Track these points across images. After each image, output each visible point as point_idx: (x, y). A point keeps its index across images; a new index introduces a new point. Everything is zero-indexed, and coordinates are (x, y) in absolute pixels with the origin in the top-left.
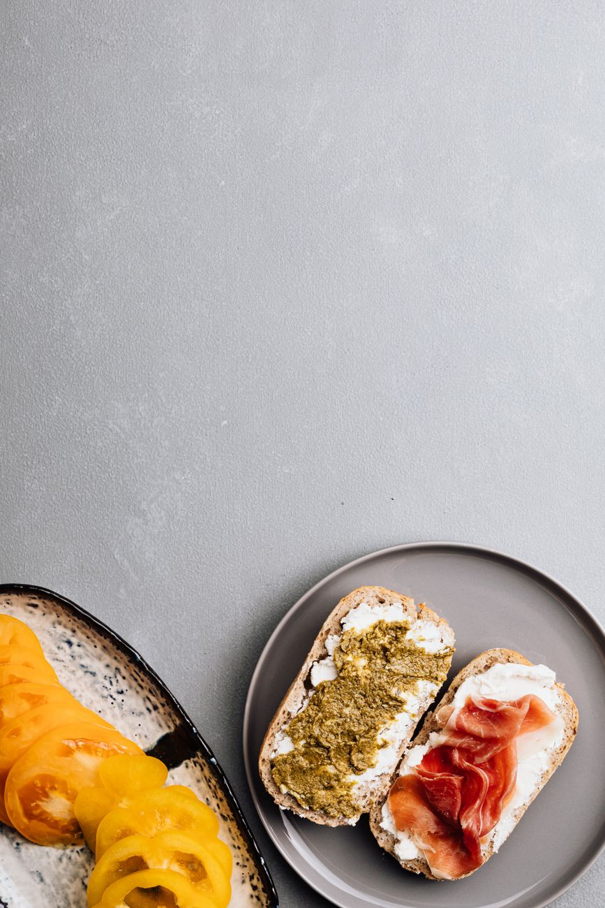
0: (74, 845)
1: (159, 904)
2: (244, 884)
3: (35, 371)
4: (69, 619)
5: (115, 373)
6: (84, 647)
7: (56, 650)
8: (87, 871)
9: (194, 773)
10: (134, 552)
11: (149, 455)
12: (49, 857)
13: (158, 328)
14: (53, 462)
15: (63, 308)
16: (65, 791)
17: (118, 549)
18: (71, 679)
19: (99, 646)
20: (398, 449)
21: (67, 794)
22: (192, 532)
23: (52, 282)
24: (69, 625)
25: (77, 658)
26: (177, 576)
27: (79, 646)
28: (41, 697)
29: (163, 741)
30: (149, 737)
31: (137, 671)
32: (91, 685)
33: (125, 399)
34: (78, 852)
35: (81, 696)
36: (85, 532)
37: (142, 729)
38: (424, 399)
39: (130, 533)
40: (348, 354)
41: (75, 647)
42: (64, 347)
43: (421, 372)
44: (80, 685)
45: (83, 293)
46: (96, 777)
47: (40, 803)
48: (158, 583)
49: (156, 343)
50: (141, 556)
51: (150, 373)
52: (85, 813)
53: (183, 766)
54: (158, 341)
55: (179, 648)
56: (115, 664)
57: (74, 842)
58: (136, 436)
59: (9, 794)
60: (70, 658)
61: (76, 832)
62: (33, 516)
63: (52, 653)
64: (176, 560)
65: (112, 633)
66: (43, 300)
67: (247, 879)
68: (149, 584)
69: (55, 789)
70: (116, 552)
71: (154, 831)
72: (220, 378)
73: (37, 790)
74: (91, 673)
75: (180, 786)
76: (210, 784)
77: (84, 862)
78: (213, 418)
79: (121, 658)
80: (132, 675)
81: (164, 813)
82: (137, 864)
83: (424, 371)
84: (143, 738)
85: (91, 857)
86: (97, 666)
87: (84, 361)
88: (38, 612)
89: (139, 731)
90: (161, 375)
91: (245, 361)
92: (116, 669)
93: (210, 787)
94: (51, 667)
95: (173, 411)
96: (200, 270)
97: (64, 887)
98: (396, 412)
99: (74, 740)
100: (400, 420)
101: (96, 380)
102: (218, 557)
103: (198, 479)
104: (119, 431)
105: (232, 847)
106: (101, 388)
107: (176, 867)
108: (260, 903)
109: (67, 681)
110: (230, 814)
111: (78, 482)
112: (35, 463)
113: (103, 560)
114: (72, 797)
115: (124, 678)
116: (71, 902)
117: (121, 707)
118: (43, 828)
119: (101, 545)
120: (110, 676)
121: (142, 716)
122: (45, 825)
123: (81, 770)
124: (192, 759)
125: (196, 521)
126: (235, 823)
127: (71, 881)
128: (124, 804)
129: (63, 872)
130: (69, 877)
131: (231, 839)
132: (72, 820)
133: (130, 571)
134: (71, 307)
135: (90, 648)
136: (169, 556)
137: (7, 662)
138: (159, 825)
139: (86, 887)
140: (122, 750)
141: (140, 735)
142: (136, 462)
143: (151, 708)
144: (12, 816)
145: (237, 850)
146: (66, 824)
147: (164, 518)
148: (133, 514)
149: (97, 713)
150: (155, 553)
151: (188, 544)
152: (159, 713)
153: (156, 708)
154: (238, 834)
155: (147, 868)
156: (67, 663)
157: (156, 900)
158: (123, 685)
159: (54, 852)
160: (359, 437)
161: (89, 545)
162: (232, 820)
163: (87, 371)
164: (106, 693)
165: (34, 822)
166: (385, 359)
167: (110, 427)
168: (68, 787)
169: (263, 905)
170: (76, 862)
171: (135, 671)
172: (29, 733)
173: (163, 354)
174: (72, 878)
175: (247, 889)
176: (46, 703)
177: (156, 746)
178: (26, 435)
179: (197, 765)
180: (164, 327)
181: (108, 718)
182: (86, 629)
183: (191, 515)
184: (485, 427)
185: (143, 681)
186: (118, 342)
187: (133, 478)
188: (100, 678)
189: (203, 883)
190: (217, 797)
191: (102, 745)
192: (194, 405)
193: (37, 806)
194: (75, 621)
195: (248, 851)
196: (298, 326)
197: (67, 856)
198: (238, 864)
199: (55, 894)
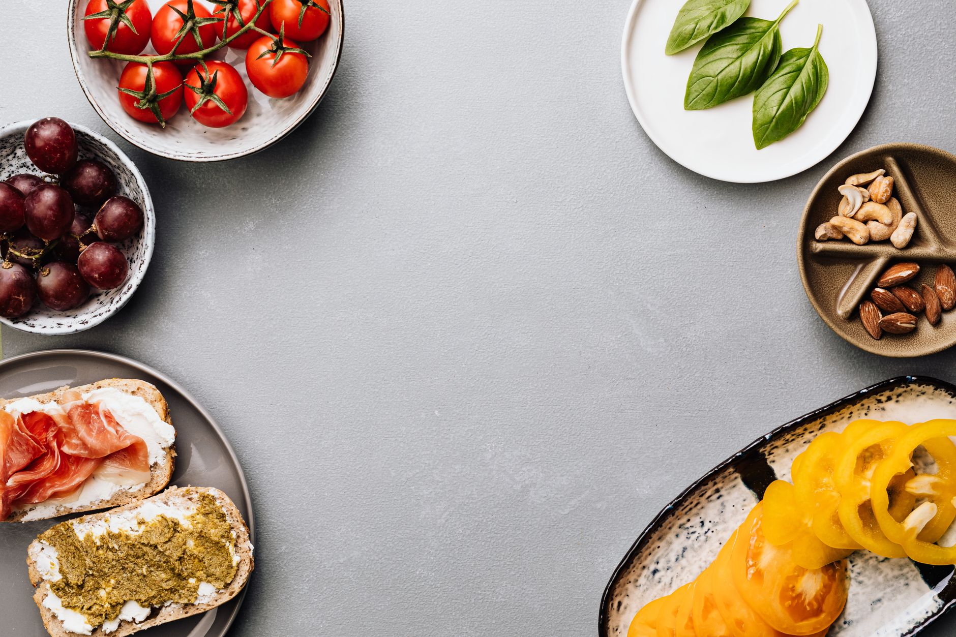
0: (846, 570)
1: (904, 490)
2: (886, 408)
3: (393, 594)
4: (632, 573)
5: (392, 518)
6: (659, 558)
7: (662, 584)
8: (871, 558)
9: (779, 455)
10: (562, 495)
11: (470, 483)
12: (858, 594)
13: (349, 478)
14: (478, 574)
15: (332, 569)
16: (795, 578)
17: (559, 511)
18: (689, 571)
19: (658, 544)
20: (457, 247)
21: (798, 576)
22: (542, 440)
23: (308, 581)
24: (638, 571)
25: (669, 565)
26: (583, 453)
27: (658, 563)
28: (707, 600)
29: (749, 484)
30: (745, 498)
31: (682, 508)
32: (695, 551)
33: (417, 508)
34: (853, 566)
35: (705, 562)
36: (544, 542)
37: (737, 504)
38: (409, 224)
39: (544, 499)
40: (368, 297)
41: (659, 567)
42: (370, 567)
43: (384, 228)
44: (695, 562)
45: (318, 551)
46: (782, 548)
47: (807, 601)
48: (591, 472)
49: (363, 480)
50: (565, 489)
51: (391, 485)
52: (817, 559)
53: (773, 466)
54: (361, 478)
55: (651, 450)
56: (675, 529)
57: (844, 569)
58: (452, 496)
59: (798, 631)
60: (669, 571)
61: (834, 567)
62: (530, 592)
63: (664, 589)
64: (568, 455)
65: (647, 531)
66: (325, 588)
67: (881, 405)
68: (592, 480)
69: (794, 587)
70: (562, 513)
71: (835, 494)
72: (394, 418)
73: (794, 604)
74: (684, 551)
75: (792, 468)
76: (790, 440)
77: (862, 560)
78: (433, 424)
79: (670, 523)
80: (686, 513)
81: (817, 484)
82: (866, 510)
83: (383, 225)
84: (746, 503)
85: (859, 553)
86: (677, 545)
87: (383, 548)
88: (625, 602)
89: (739, 507)
90: (393, 474)
91: (377, 395)
92: (680, 527)
93: (793, 440)
94: (678, 589)
95: (427, 462)
96: (293, 440)
97: (886, 580)
98: (422, 251)
99: (748, 568)
100: (430, 247)
101: (400, 536)
102: (564, 415)
103: (491, 436)
104: (447, 513)
105: (850, 419)
106: (408, 531)
107: (869, 473)
108: (904, 394)
109: (691, 574)
110: (819, 421)
111: (497, 550)
112: (479, 592)
113: (570, 524)
114: (801, 571)
115: (689, 520)
116: (900, 572)
117: (716, 524)
118: (830, 599)
119: (556, 527)
120: (686, 534)
121: (725, 504)
122: (827, 597)
123: (776, 563)
124: (766, 457)
125: (531, 437)
126: (828, 417)
127: (881, 572)
128: (809, 522)
129: (872, 581)
130: (877, 575)
131: (843, 420)
132: (823, 572)
133: (580, 498)
134: (331, 562)
135: (660, 552)
136: (565, 462)
137: (673, 631)
138: (829, 489)
139: (886, 559)
140: (757, 523)
141: (743, 506)
142: (476, 496)
143: (717, 495)
144: (819, 628)
145: (853, 415)
146: (826, 577)
147: (528, 468)
148: (525, 497)
149: (722, 546)
150: (562, 476)
151: (553, 444)
152: (722, 488)
153: (717, 491)
154: (838, 414)
155: (869, 501)
156: (674, 574)
157: (900, 493)
158: (695, 521)
159: (853, 589)
160: (447, 284)
161: (556, 538)
162: (824, 420)
163: (391, 544)
164: (703, 538)
165: (824, 607)
166: (372, 262)
167: (444, 522)
168: (791, 575)
169: (905, 391)
170: (863, 567)
171: (682, 510)
172: (741, 612)
173: (373, 473)
174: (878, 572)
175: (890, 405)
176: (712, 594)
177: (755, 491)
178: (454, 601)
179: (772, 452)
180: (348, 473)
181: (727, 536)
182: (642, 556)
183: (525, 442)
184: (434, 166)
185: (692, 503)
186: (363, 516)
187: (491, 498)
188: (688, 543)
189: (884, 447)
190: (803, 434)
191: (753, 542)
192: (421, 442)
193: (810, 604)
194: (634, 567)
195: (854, 404)
196: (343, 345)
197: (857, 576)
198: (866, 414)
199: (893, 588)
